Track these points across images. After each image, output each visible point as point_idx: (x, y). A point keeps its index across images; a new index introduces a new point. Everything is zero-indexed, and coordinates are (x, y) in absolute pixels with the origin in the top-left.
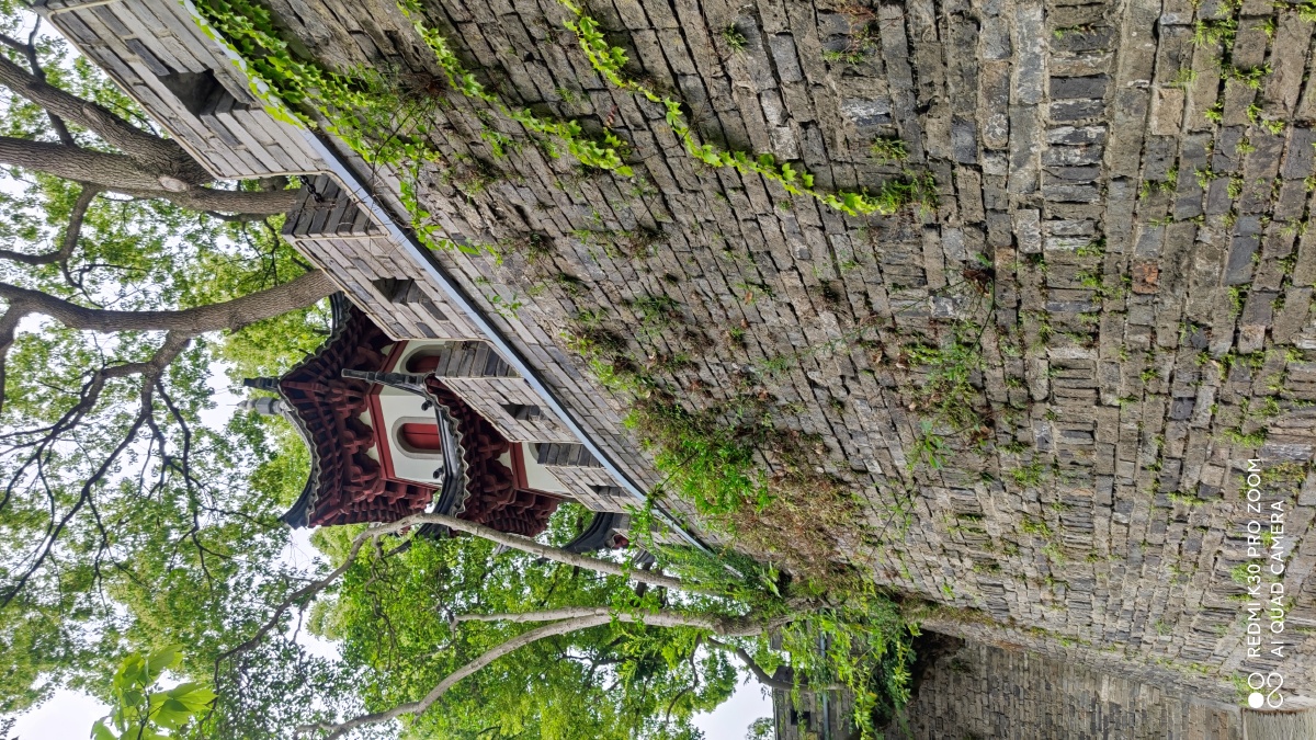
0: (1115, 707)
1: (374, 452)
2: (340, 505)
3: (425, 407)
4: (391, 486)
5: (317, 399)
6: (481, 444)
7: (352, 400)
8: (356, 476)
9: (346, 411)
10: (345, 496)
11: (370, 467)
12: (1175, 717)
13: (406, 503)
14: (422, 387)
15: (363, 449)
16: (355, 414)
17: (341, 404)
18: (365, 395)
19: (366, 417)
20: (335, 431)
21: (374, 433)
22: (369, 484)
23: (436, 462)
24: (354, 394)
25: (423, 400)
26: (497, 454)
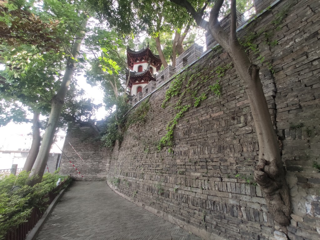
0: (106, 166)
1: (138, 62)
2: (130, 56)
3: (145, 70)
4: (133, 64)
5: (146, 53)
6: (140, 78)
7: (146, 59)
8: (134, 59)
9: (144, 57)
10: (131, 57)
11: (136, 61)
12: (105, 173)
13: (130, 65)
14: (148, 70)
15: (138, 60)
16: (144, 59)
17: (145, 57)
18: (147, 60)
19: (143, 61)
20: (141, 56)
21: (141, 62)
22: (133, 60)
23: (137, 71)
24: (147, 59)
25: (146, 70)
26: (138, 81)
